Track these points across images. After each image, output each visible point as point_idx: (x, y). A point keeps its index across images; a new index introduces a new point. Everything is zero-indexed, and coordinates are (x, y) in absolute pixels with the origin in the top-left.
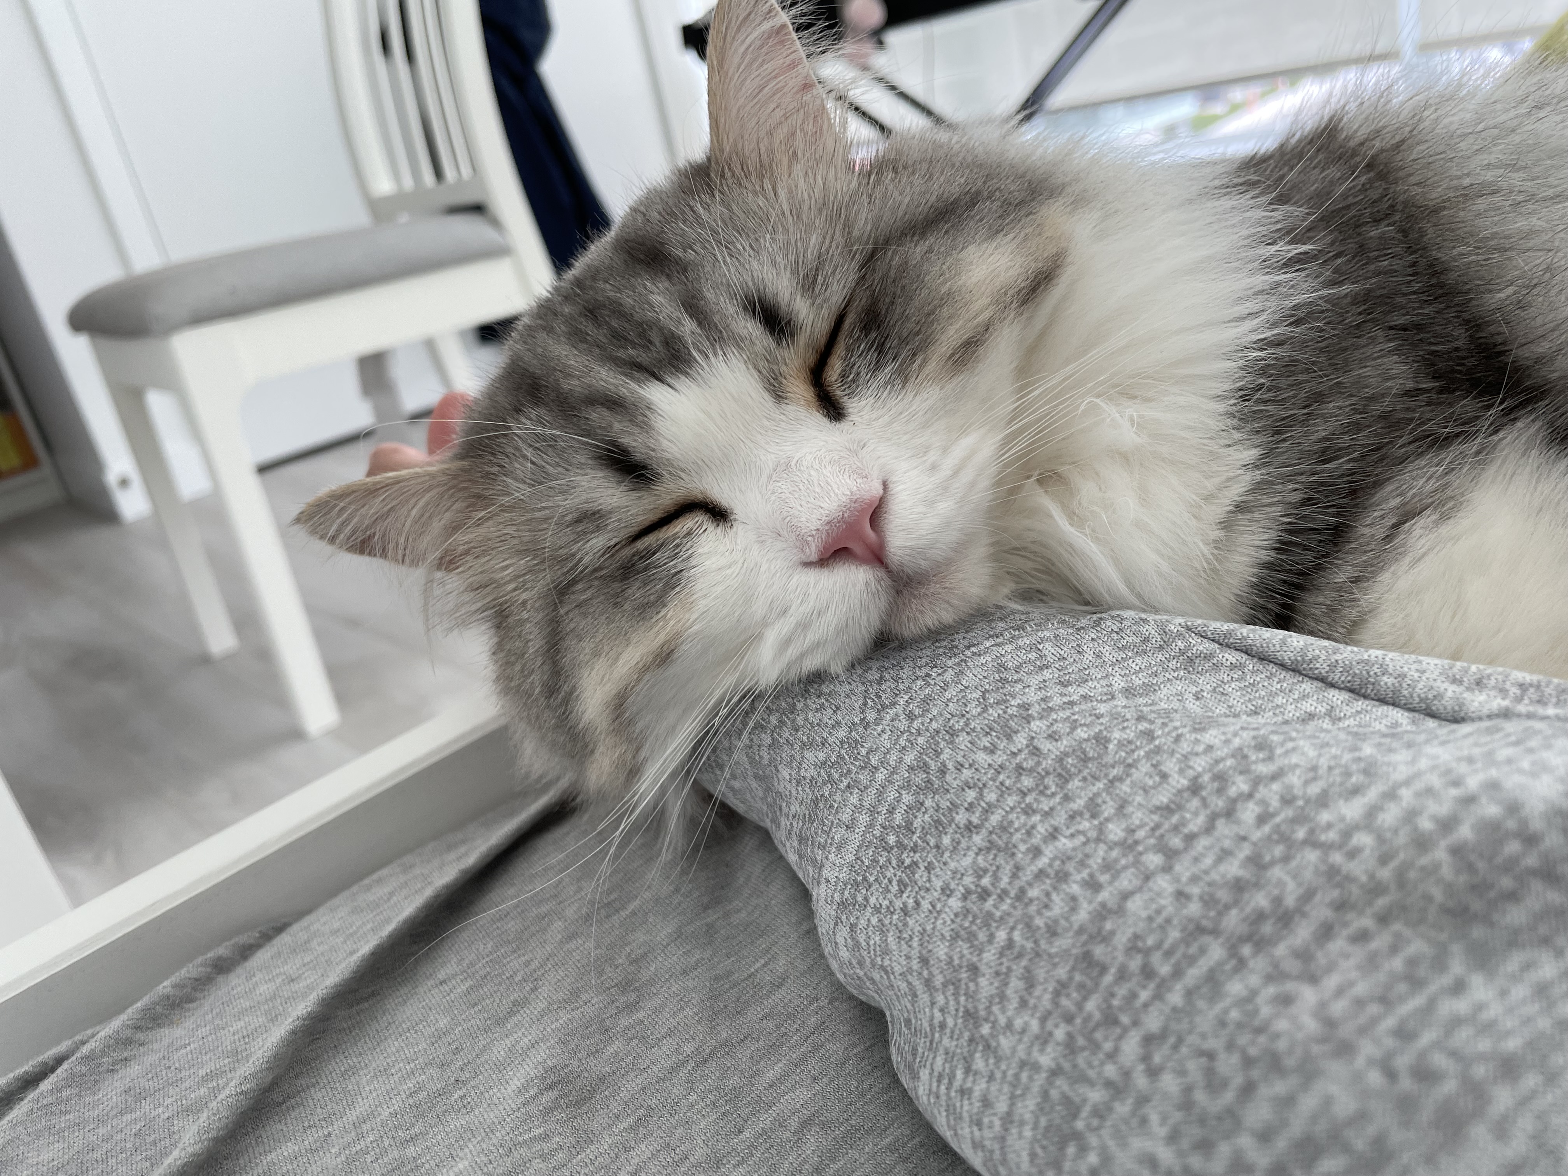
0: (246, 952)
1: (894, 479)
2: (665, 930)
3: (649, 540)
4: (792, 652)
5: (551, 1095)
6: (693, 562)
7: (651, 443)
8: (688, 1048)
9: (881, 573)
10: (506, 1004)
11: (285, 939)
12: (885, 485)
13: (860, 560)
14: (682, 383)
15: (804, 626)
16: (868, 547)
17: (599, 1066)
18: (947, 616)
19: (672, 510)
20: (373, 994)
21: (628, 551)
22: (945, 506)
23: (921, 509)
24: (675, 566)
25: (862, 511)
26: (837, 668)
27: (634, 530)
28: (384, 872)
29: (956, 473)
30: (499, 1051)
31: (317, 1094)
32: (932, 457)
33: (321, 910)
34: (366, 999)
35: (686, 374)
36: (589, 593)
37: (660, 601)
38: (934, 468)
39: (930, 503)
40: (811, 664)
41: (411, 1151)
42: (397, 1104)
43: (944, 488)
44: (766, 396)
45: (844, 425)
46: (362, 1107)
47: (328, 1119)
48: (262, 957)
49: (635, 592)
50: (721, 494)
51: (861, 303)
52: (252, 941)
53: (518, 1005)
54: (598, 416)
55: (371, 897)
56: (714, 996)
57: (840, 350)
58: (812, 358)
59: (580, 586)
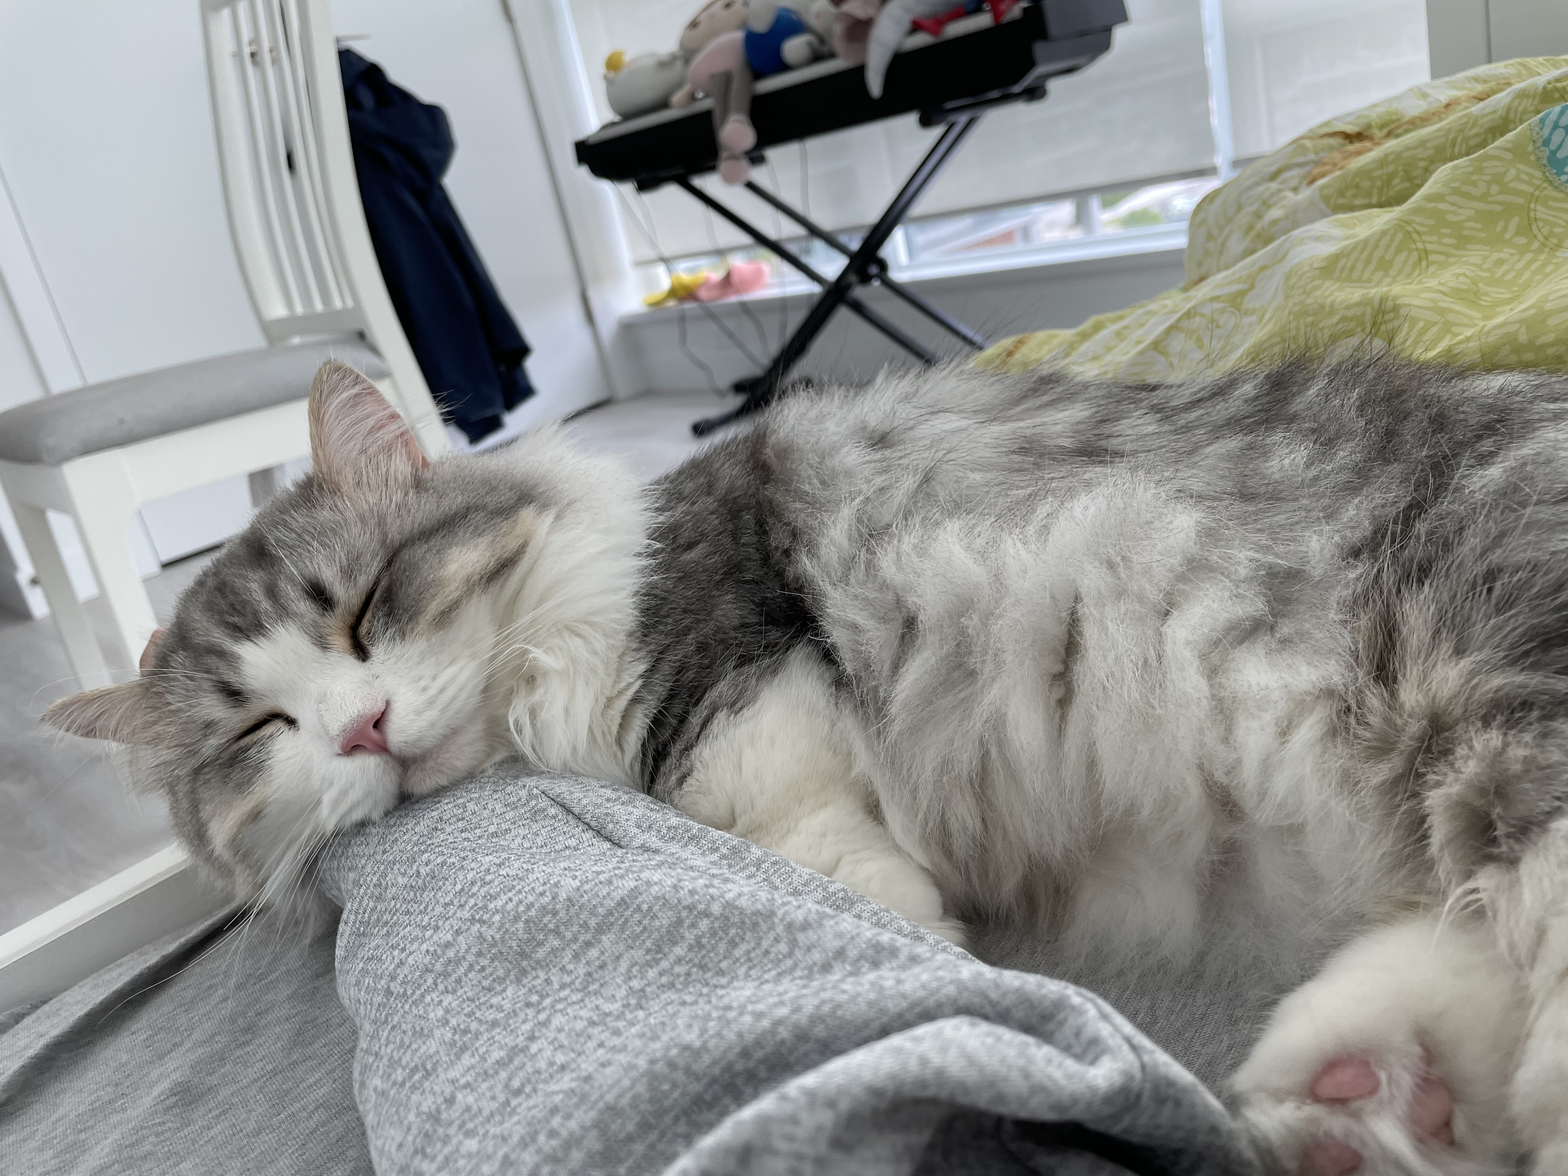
0: (18, 1018)
1: (394, 698)
2: (285, 991)
3: (247, 740)
4: (342, 809)
5: (174, 1099)
6: (271, 755)
7: (241, 680)
8: (269, 1067)
9: (386, 757)
10: (169, 1046)
11: (46, 1008)
12: (388, 703)
13: (371, 752)
14: (262, 641)
15: (344, 793)
16: (375, 743)
17: (213, 1080)
18: (443, 781)
19: (262, 719)
20: (89, 1043)
21: (235, 747)
22: (431, 714)
23: (411, 717)
24: (259, 758)
25: (367, 722)
26: (376, 816)
27: (237, 732)
28: (124, 959)
29: (442, 690)
30: (155, 1074)
31: (37, 1106)
32: (423, 683)
33: (76, 988)
34: (83, 1046)
35: (264, 635)
36: (212, 773)
37: (249, 782)
38: (425, 689)
39: (419, 713)
40: (357, 816)
41: (83, 1136)
42: (81, 1109)
43: (431, 703)
44: (315, 648)
45: (367, 664)
46: (61, 1112)
47: (39, 1122)
48: (27, 1021)
49: (236, 775)
50: (291, 710)
51: (383, 583)
52: (24, 1011)
53: (176, 1045)
54: (212, 661)
55: (107, 977)
56: (298, 1034)
57: (368, 615)
58: (350, 620)
59: (207, 770)
